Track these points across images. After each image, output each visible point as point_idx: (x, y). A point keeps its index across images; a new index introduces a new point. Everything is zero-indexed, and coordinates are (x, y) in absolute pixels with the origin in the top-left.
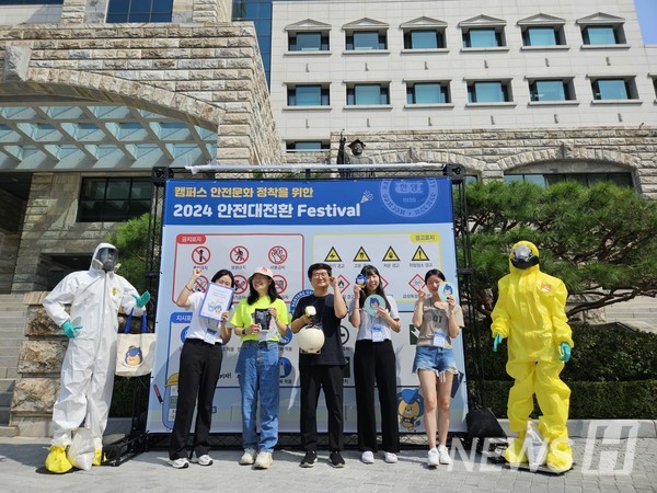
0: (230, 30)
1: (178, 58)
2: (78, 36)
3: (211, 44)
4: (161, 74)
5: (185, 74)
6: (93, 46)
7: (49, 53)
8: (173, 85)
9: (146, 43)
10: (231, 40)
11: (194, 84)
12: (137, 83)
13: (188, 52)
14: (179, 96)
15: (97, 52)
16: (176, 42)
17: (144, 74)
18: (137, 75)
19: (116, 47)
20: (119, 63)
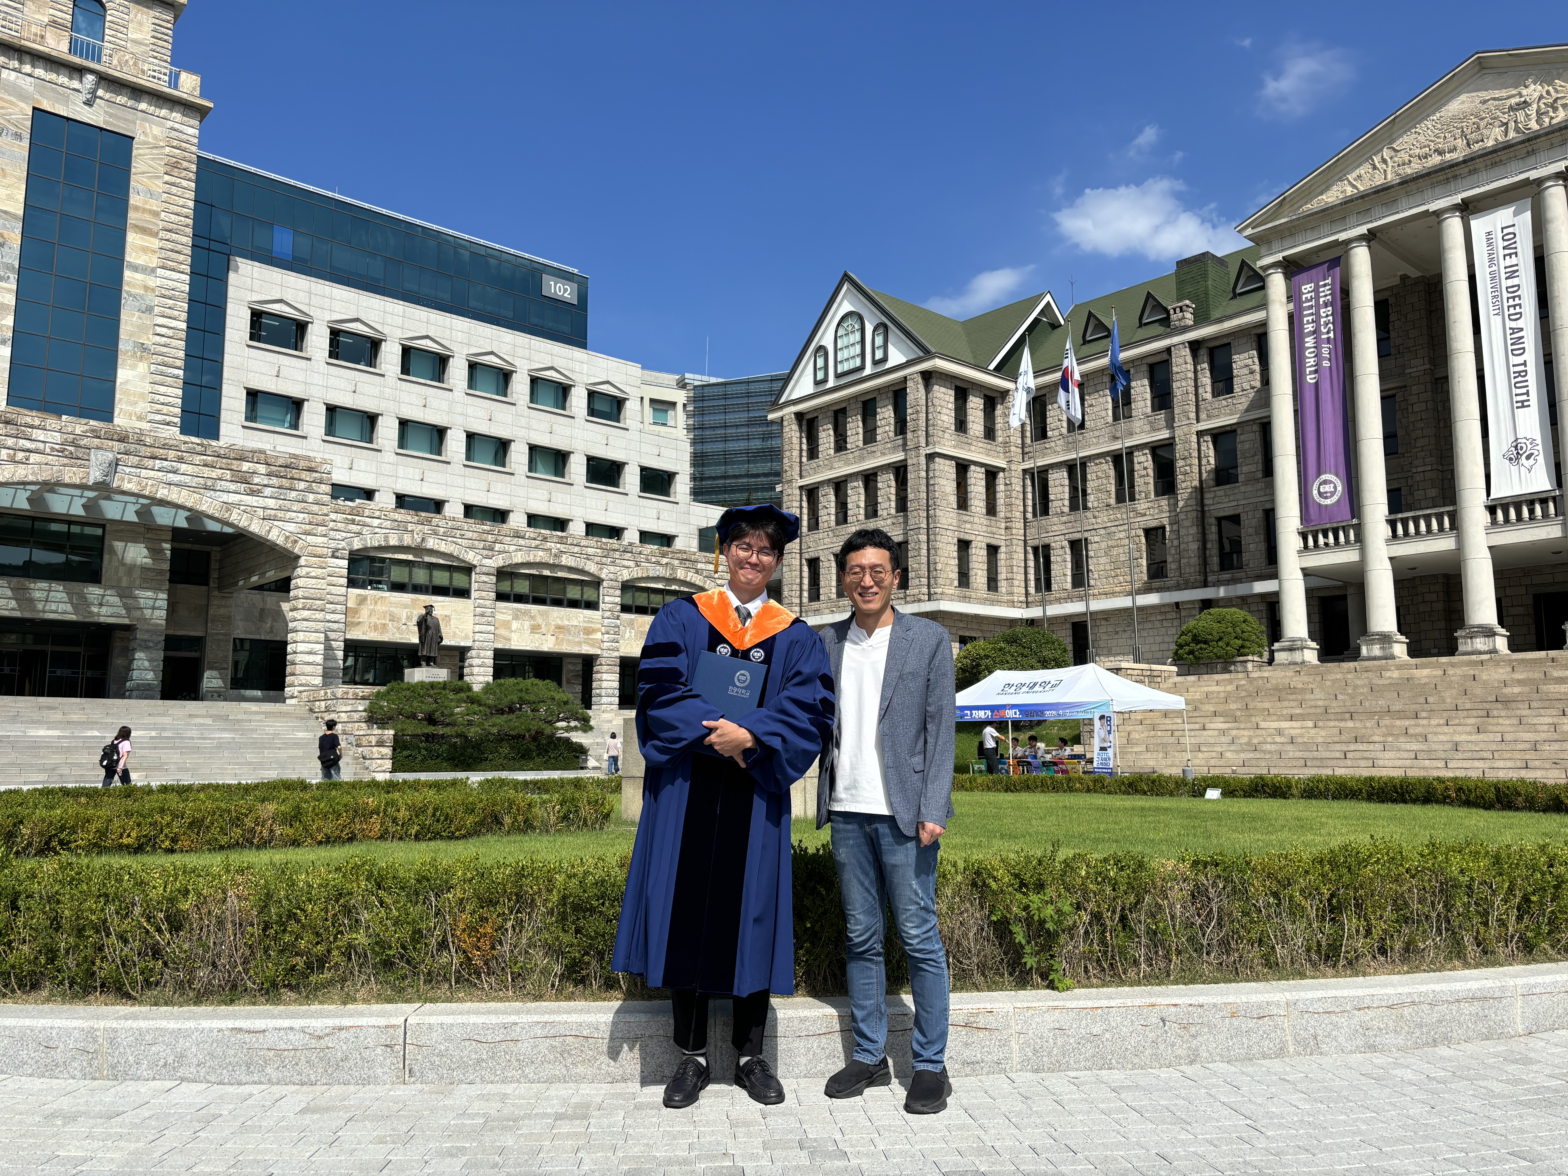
0: (313, 464)
1: (265, 486)
2: (165, 447)
3: (296, 476)
4: (248, 500)
5: (271, 503)
6: (181, 460)
7: (134, 460)
8: (260, 512)
9: (235, 465)
10: (315, 475)
11: (280, 514)
12: (228, 506)
13: (274, 481)
14: (267, 524)
15: (183, 467)
16: (262, 469)
17: (233, 498)
18: (225, 497)
19: (205, 465)
20: (209, 483)
